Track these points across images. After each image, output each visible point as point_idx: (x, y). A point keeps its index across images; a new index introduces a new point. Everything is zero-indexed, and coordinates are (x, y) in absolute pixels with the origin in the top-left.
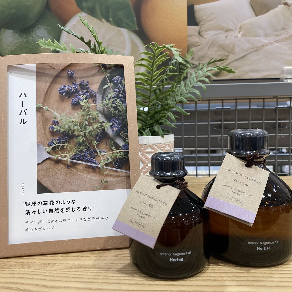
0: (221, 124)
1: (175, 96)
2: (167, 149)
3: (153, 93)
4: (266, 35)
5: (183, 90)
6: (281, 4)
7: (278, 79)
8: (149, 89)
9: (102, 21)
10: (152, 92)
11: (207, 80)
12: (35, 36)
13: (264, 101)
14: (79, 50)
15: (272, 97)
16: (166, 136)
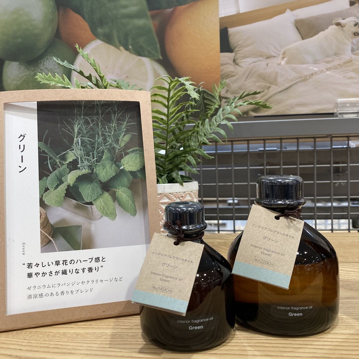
0: (263, 169)
1: (198, 136)
2: (188, 198)
3: (171, 133)
4: (315, 62)
5: (207, 129)
6: (332, 25)
7: (332, 114)
8: (166, 128)
9: (120, 50)
10: (169, 132)
11: (234, 118)
12: (43, 68)
13: (315, 141)
14: (85, 85)
15: (326, 136)
16: (186, 183)
